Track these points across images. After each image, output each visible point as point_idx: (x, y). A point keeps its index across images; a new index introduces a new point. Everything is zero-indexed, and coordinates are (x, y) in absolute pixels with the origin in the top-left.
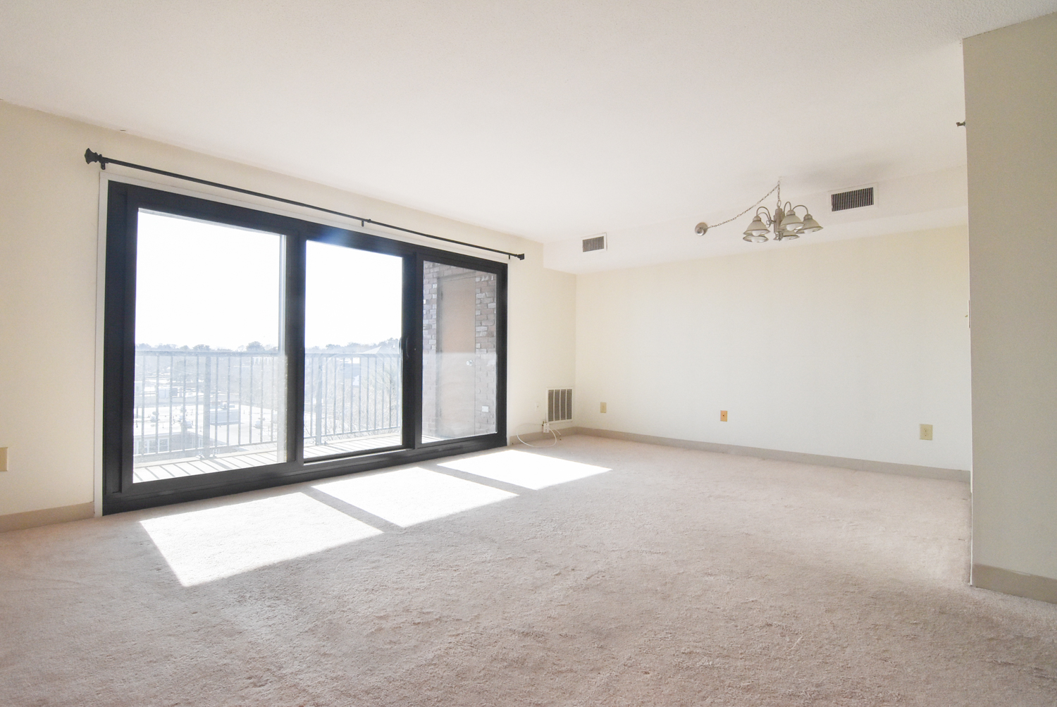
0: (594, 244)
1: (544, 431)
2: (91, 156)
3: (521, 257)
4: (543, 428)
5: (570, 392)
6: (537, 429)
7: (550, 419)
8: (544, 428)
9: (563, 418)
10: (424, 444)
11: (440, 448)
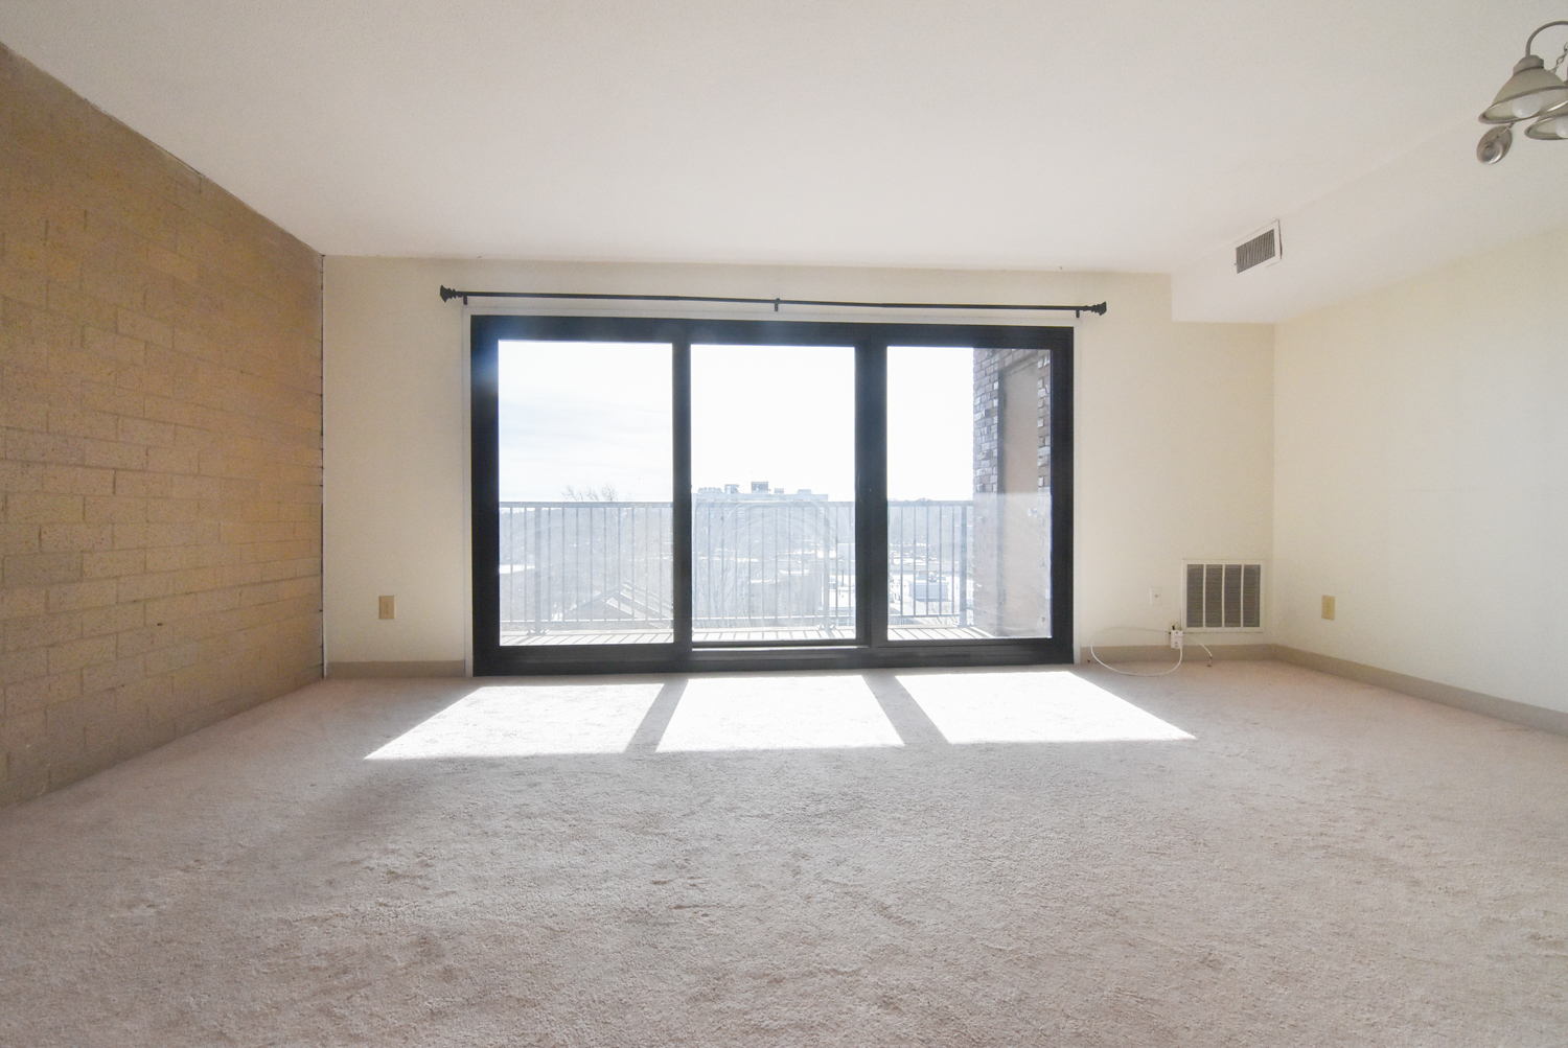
0: (1259, 250)
1: (1173, 646)
2: (447, 294)
3: (1101, 309)
4: (1170, 638)
5: (1253, 573)
6: (1158, 640)
7: (1193, 619)
8: (1173, 640)
9: (1233, 621)
10: (891, 642)
11: (921, 653)
